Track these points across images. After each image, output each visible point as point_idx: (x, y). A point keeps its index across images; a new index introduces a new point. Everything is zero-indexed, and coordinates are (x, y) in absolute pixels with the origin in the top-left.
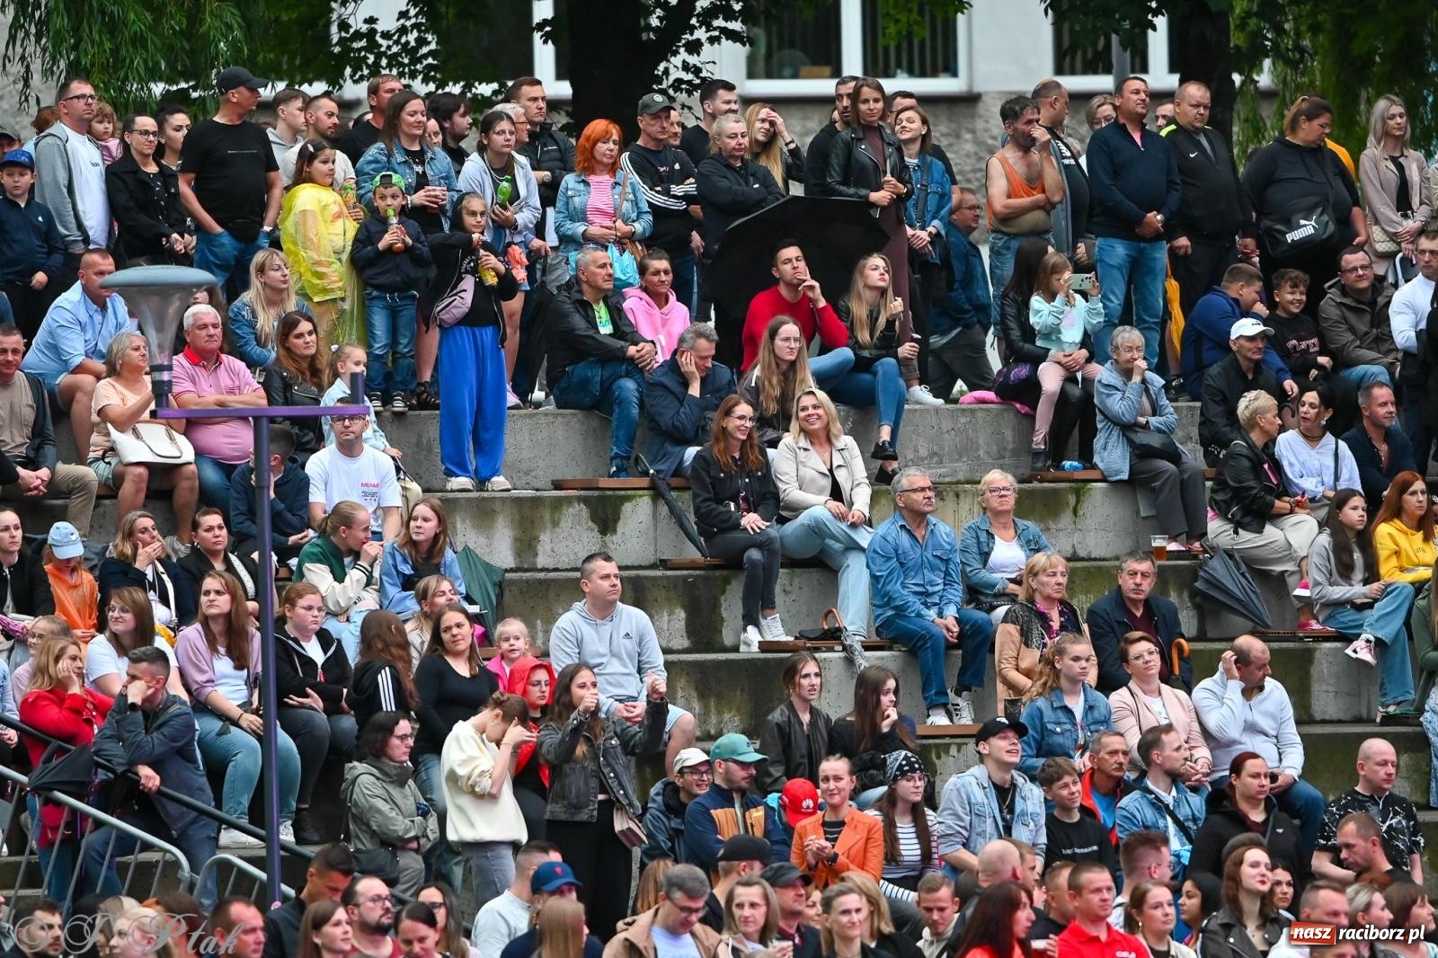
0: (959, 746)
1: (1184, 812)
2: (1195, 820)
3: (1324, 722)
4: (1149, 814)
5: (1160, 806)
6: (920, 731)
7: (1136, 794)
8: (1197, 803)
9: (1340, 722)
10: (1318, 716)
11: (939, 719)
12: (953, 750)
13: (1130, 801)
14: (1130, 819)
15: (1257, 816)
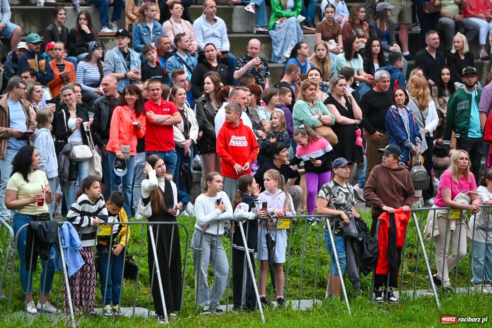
0: (113, 40)
1: (189, 63)
2: (193, 66)
3: (237, 33)
4: (178, 64)
5: (181, 61)
6: (100, 34)
7: (173, 57)
8: (194, 60)
9: (242, 33)
10: (235, 31)
11: (106, 30)
12: (110, 41)
13: (171, 59)
14: (171, 65)
15: (215, 64)
